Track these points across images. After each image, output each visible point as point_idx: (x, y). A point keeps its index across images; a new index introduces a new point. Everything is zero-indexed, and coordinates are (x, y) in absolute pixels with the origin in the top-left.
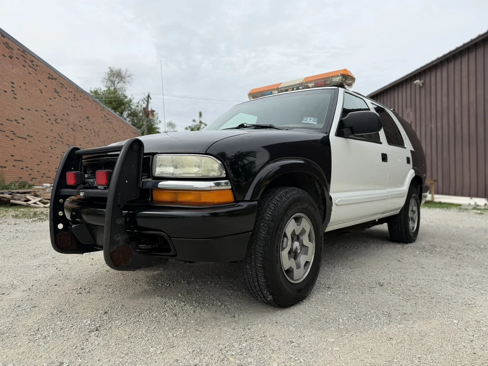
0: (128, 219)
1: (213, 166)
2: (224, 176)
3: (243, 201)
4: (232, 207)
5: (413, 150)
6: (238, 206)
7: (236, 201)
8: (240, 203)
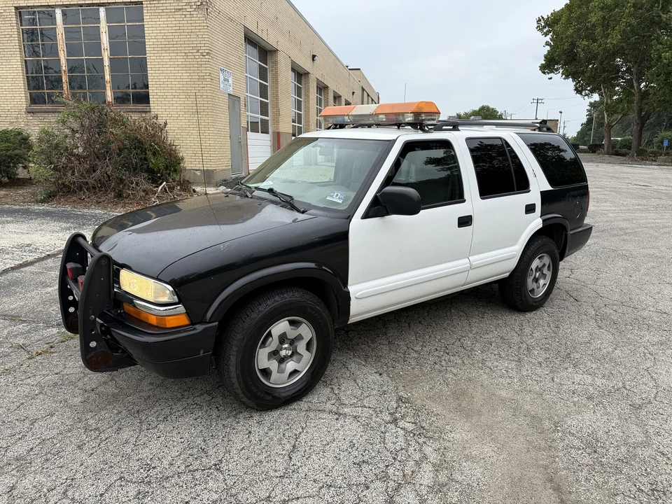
0: (103, 329)
1: (165, 293)
2: (177, 300)
3: (201, 322)
4: (185, 331)
5: (550, 188)
6: (194, 329)
7: (192, 324)
8: (197, 326)
